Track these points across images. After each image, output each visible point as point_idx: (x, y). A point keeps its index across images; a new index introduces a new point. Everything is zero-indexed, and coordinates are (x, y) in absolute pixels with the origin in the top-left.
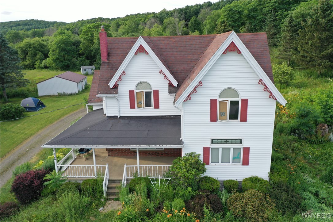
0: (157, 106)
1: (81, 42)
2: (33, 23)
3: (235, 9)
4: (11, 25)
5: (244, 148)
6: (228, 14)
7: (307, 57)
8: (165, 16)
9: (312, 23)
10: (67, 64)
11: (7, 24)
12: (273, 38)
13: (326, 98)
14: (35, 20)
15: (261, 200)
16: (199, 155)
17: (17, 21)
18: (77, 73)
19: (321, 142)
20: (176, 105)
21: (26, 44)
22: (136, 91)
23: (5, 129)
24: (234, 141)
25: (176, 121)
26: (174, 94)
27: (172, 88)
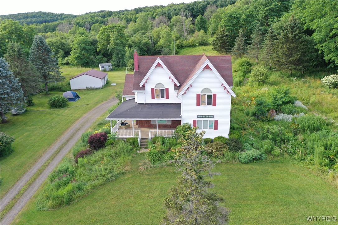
0: (167, 98)
1: (98, 42)
2: (40, 15)
3: (233, 15)
4: (20, 17)
5: (215, 121)
6: (228, 19)
7: (280, 61)
8: (173, 11)
9: (283, 36)
10: (87, 61)
11: (15, 17)
12: (260, 44)
13: (276, 93)
14: (43, 12)
15: (221, 146)
16: (191, 124)
17: (25, 13)
18: (96, 69)
19: (270, 121)
20: (178, 97)
21: (49, 42)
22: (155, 88)
23: (57, 114)
24: (209, 117)
25: (178, 106)
26: (178, 91)
27: (176, 87)
